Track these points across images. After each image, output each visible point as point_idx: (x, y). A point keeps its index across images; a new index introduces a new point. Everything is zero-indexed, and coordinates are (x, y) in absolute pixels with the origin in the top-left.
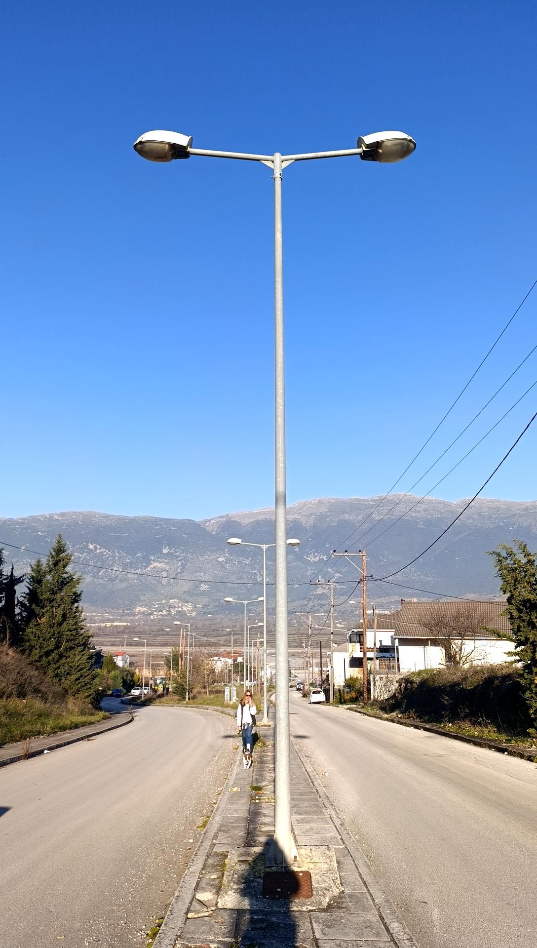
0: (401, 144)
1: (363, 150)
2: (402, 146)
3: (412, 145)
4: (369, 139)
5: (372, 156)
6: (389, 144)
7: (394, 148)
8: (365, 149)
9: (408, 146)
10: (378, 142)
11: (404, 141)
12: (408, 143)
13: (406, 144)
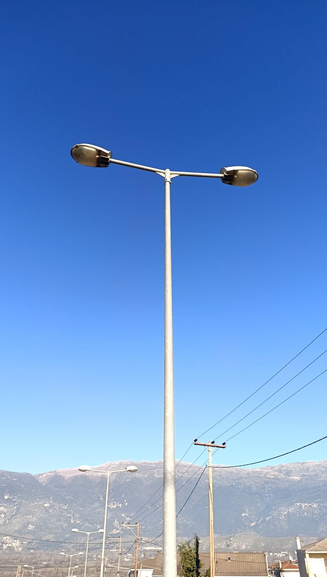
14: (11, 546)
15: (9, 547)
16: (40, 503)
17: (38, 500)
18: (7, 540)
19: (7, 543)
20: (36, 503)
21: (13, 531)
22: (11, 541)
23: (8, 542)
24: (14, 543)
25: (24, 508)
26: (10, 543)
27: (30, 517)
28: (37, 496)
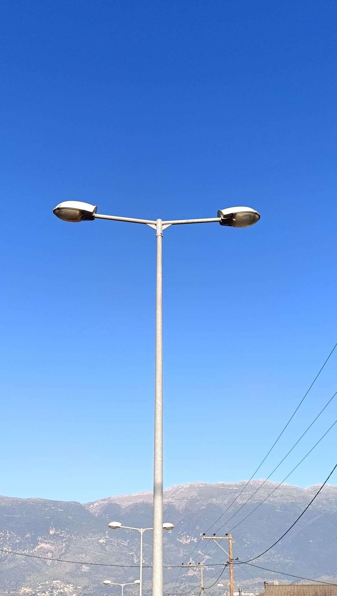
0: (250, 216)
2: (250, 217)
3: (257, 216)
4: (226, 212)
5: (228, 223)
6: (241, 215)
7: (244, 218)
8: (223, 218)
9: (255, 217)
10: (232, 214)
11: (251, 214)
12: (254, 215)
13: (253, 215)
14: (63, 591)
15: (61, 593)
16: (93, 539)
17: (91, 535)
18: (57, 584)
19: (57, 588)
20: (89, 539)
21: (64, 573)
22: (62, 586)
23: (59, 587)
24: (67, 588)
25: (75, 544)
26: (60, 589)
27: (83, 556)
28: (89, 530)
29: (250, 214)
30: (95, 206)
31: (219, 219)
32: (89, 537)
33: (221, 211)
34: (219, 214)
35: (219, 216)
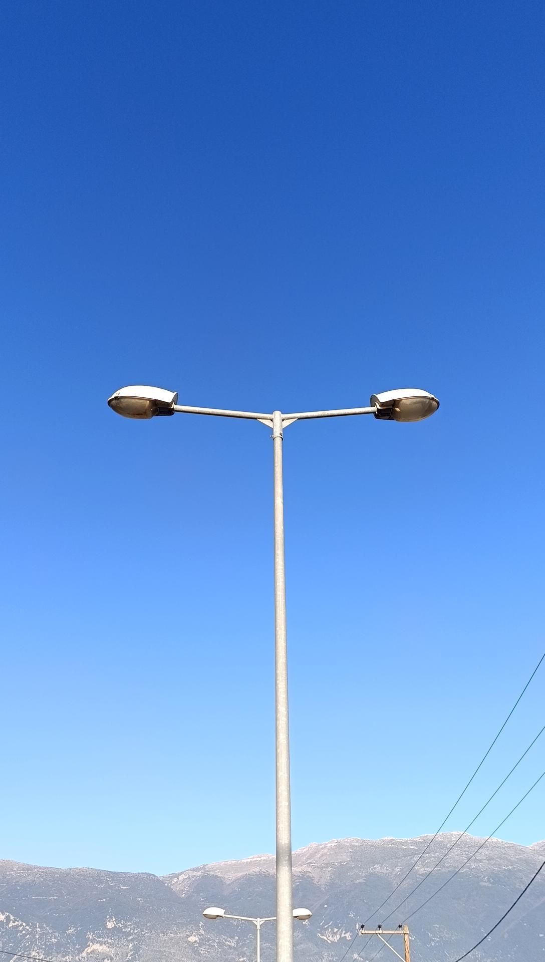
0: (422, 403)
1: (377, 408)
2: (422, 405)
3: (434, 403)
4: (385, 397)
5: (388, 415)
6: (408, 402)
7: (414, 406)
8: (379, 408)
9: (430, 405)
10: (394, 400)
11: (425, 400)
12: (429, 402)
13: (427, 402)
16: (179, 935)
17: (175, 928)
20: (172, 935)
25: (149, 945)
28: (171, 920)
29: (422, 399)
30: (176, 393)
31: (374, 409)
32: (171, 933)
33: (377, 396)
34: (373, 401)
35: (373, 405)
